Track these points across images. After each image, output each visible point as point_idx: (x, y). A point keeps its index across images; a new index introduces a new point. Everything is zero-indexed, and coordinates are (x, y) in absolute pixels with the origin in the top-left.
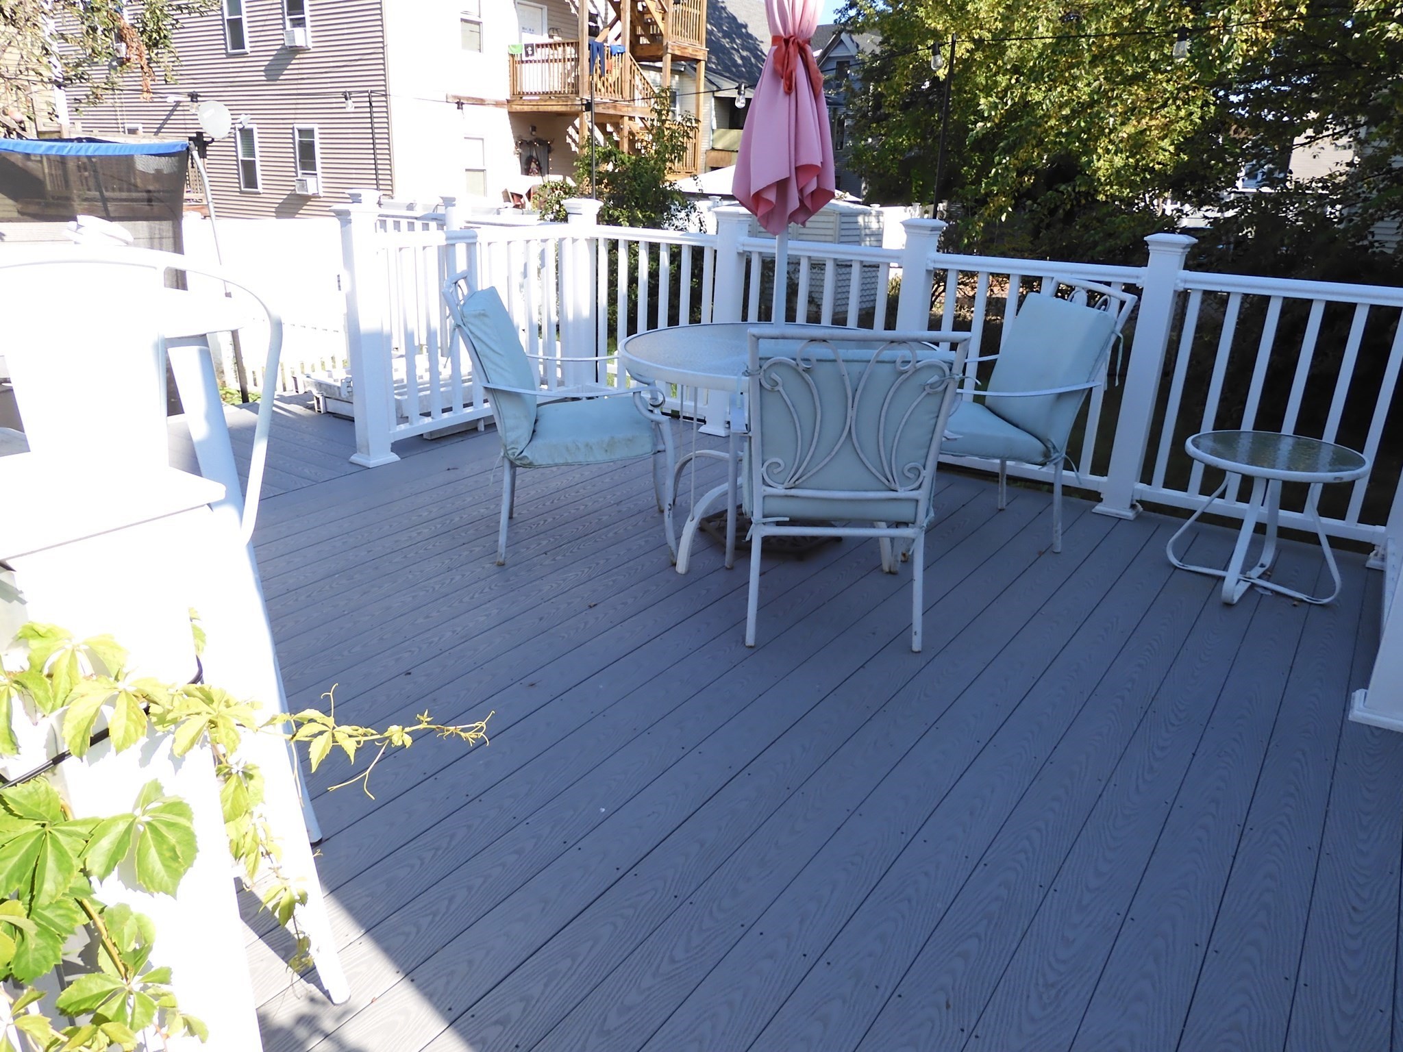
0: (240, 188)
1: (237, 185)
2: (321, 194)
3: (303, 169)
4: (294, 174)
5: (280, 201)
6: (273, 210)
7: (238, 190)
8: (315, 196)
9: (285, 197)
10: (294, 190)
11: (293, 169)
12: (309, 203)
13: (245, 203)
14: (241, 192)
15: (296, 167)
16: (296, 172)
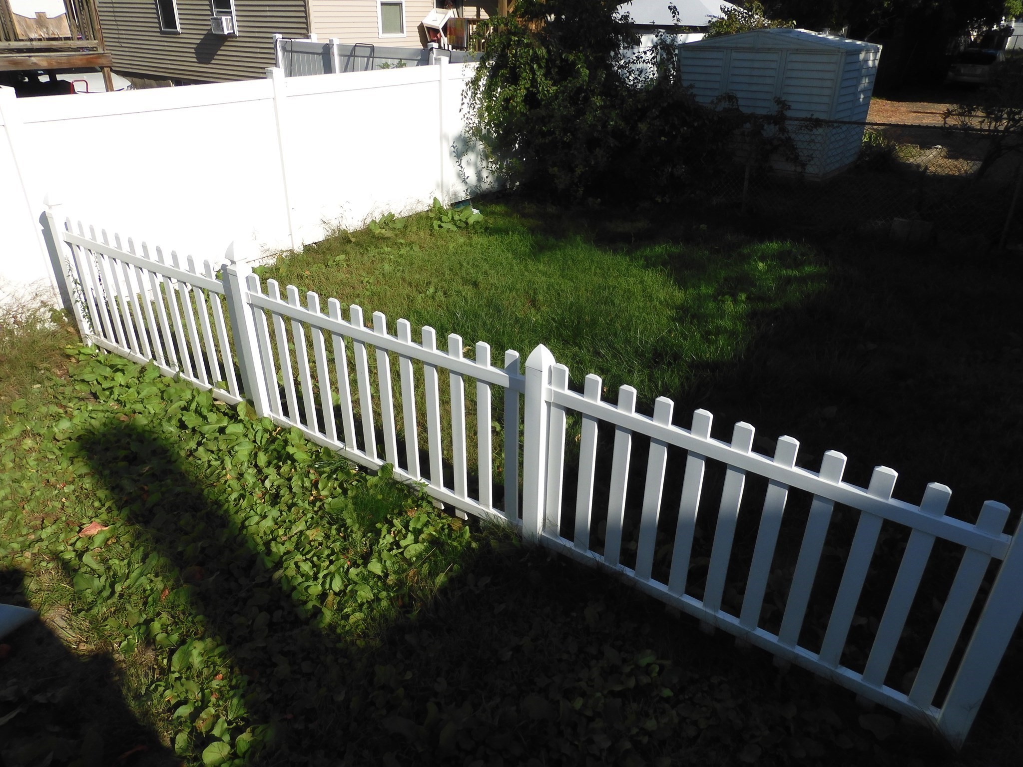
0: (160, 28)
1: (157, 25)
2: (237, 33)
3: (217, 7)
4: (209, 13)
5: (198, 41)
6: (193, 51)
7: (158, 30)
8: (232, 36)
9: (202, 37)
10: (211, 29)
11: (208, 8)
12: (226, 43)
13: (166, 44)
14: (162, 32)
15: (210, 5)
16: (211, 11)
